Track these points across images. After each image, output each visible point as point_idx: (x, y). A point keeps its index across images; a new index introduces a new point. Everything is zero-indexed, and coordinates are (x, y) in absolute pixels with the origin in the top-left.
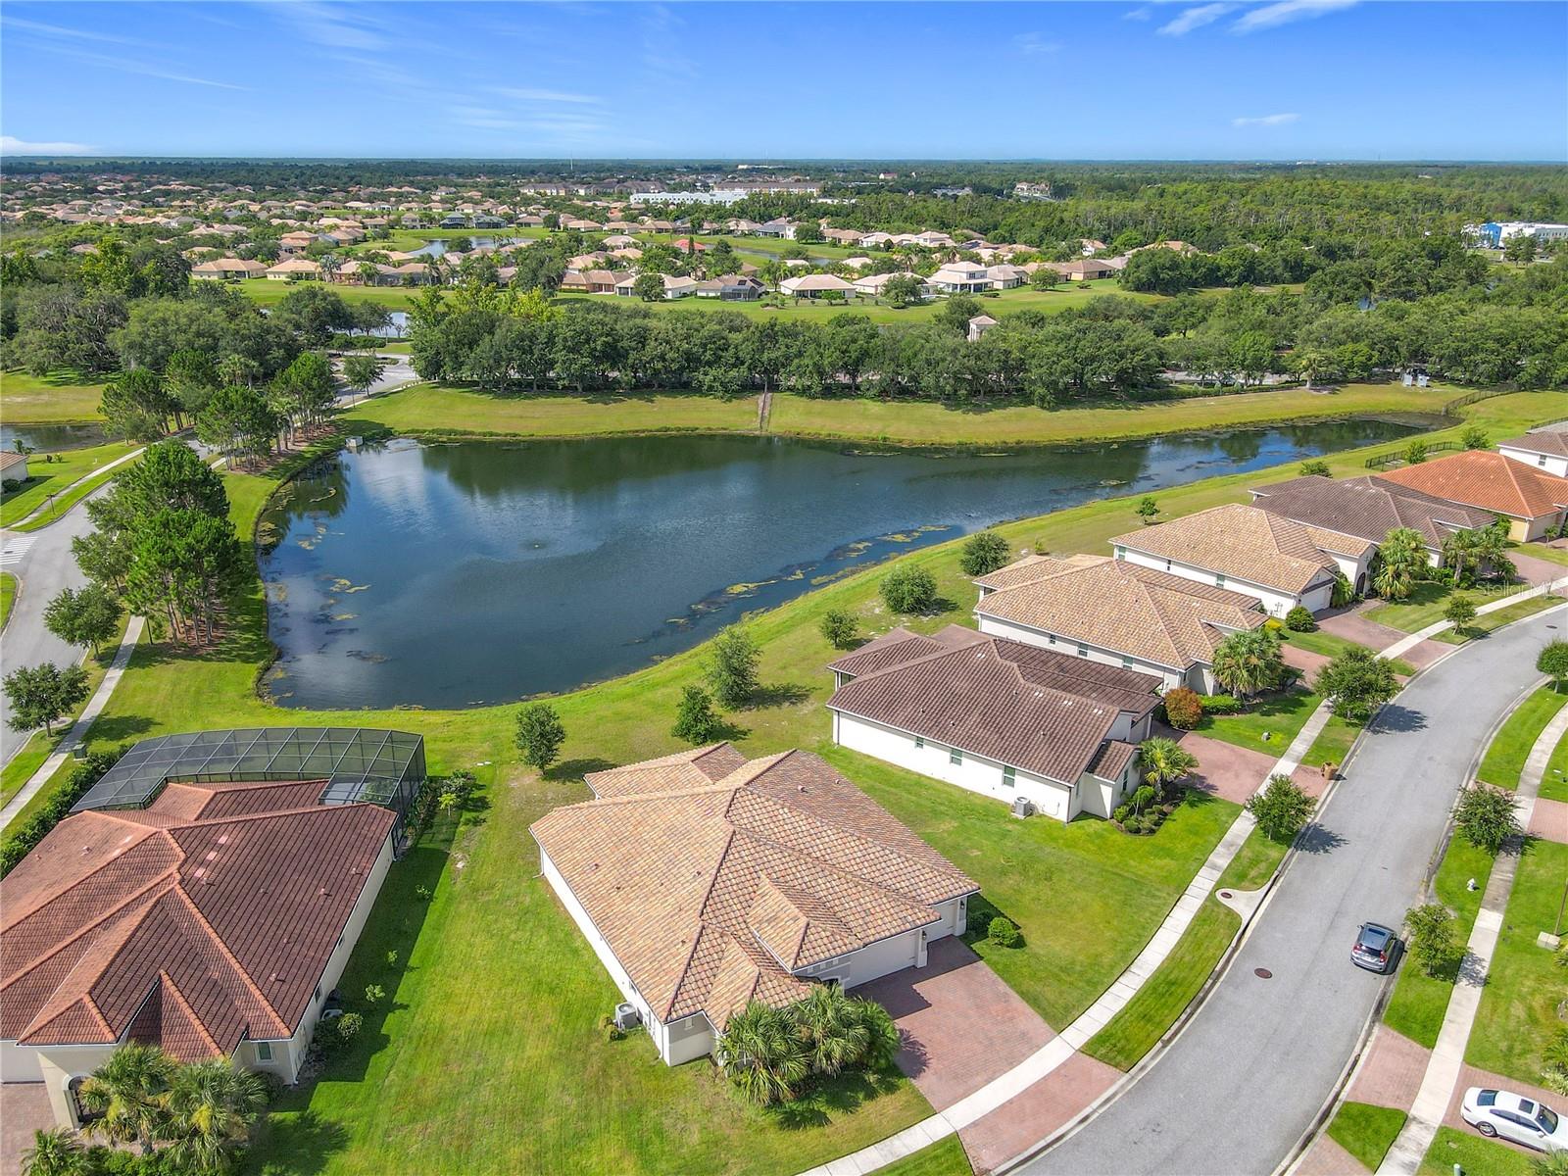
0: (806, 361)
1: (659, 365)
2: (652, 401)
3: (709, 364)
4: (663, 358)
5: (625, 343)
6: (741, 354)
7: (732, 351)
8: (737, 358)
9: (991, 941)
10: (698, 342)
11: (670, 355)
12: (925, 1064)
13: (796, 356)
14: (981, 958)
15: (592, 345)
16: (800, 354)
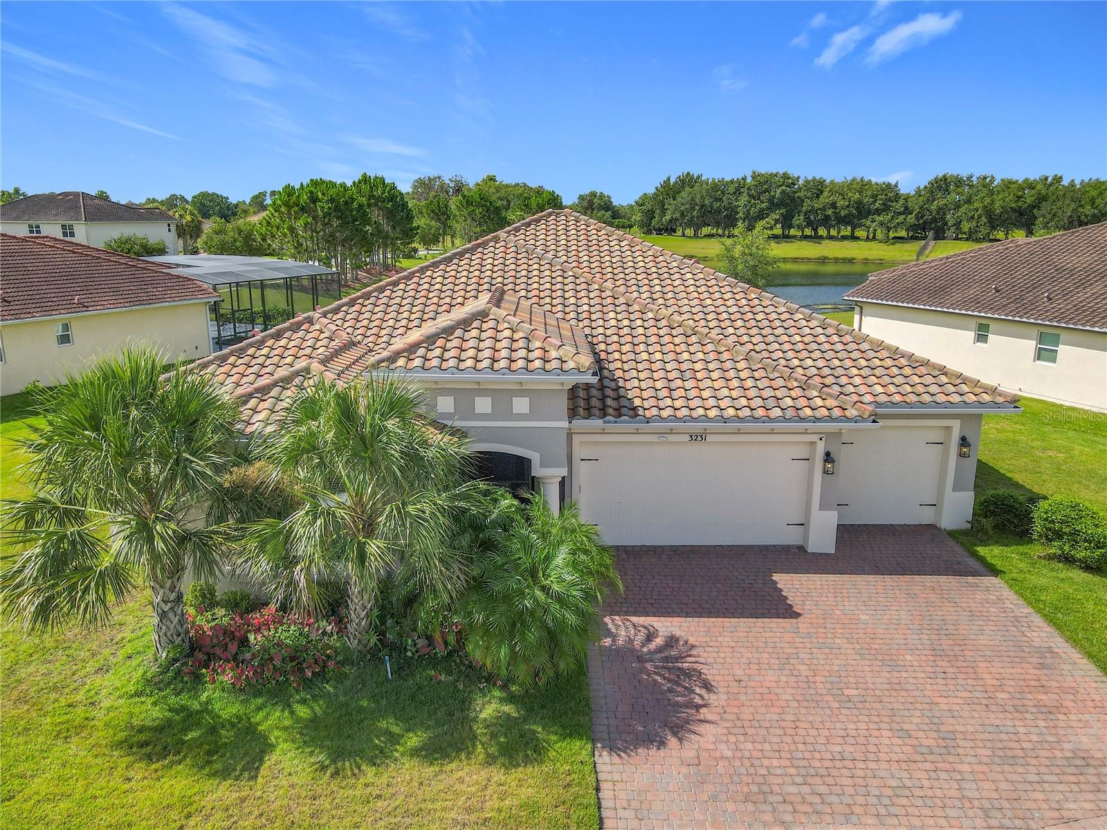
0: (976, 205)
1: (830, 212)
2: (819, 243)
3: (878, 212)
4: (834, 205)
5: (801, 194)
6: (910, 204)
7: (901, 202)
8: (906, 208)
9: (1037, 550)
10: (869, 193)
11: (841, 203)
12: (680, 729)
13: (965, 203)
14: (994, 571)
15: (772, 193)
16: (969, 201)
